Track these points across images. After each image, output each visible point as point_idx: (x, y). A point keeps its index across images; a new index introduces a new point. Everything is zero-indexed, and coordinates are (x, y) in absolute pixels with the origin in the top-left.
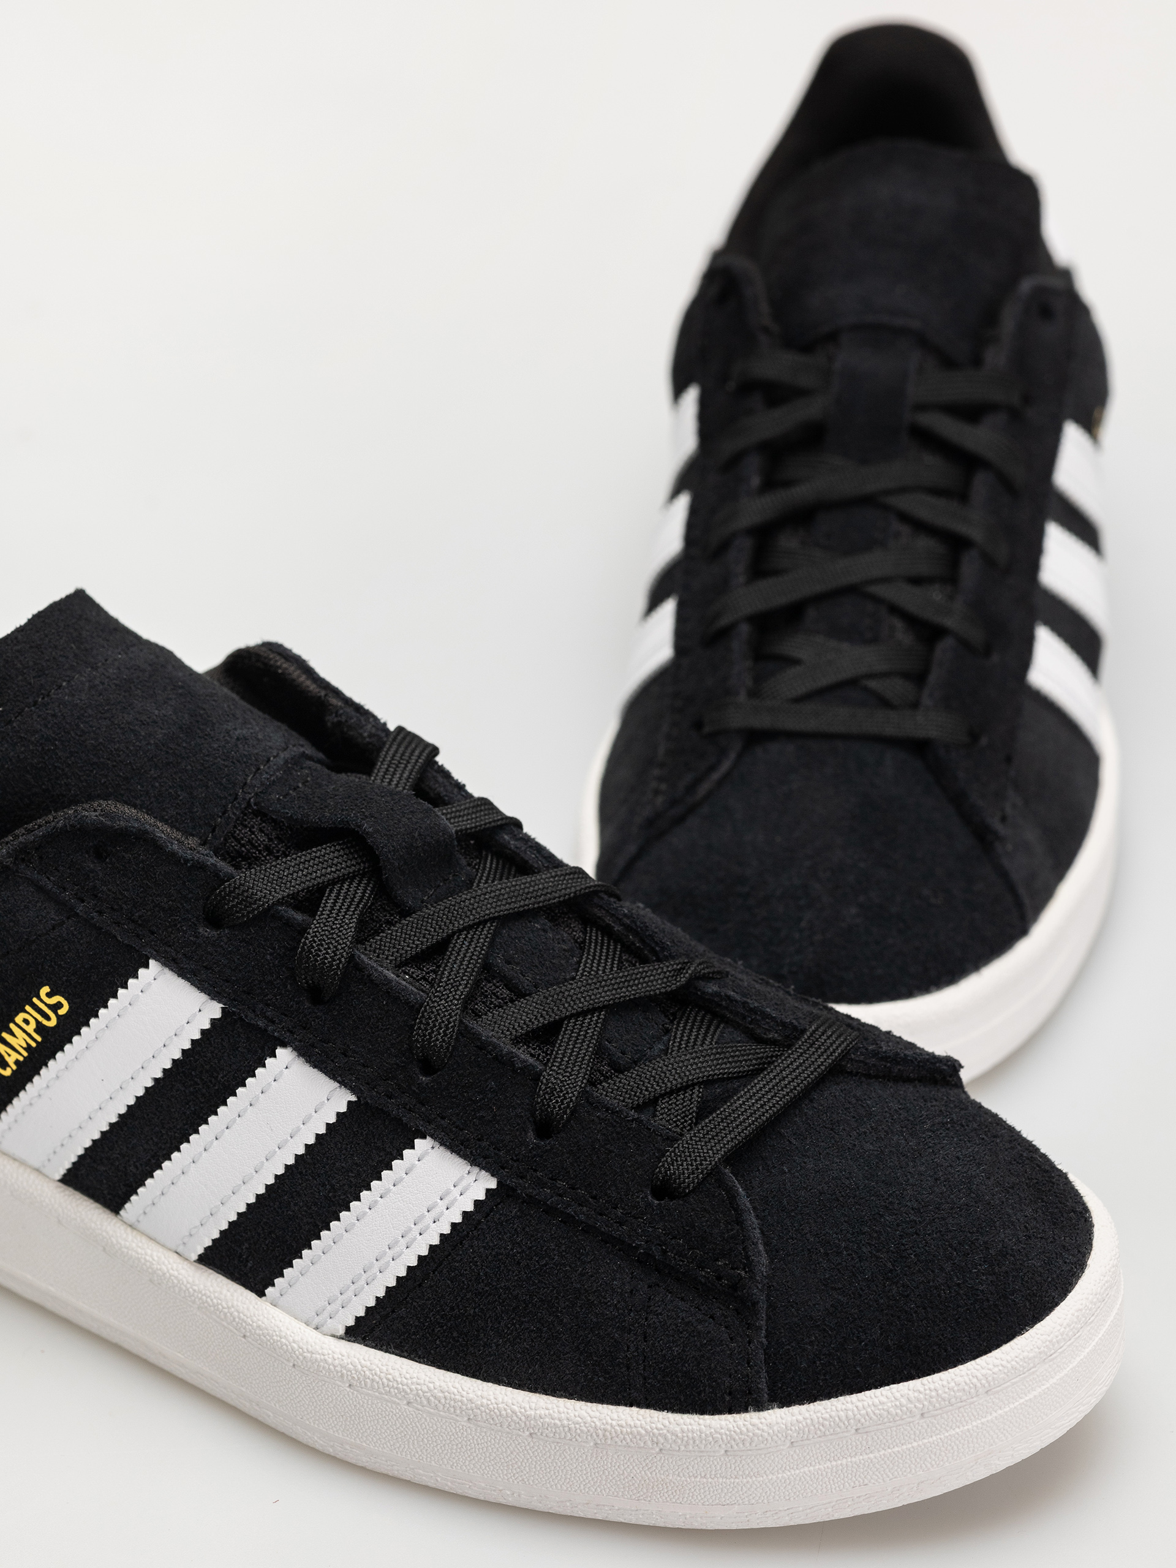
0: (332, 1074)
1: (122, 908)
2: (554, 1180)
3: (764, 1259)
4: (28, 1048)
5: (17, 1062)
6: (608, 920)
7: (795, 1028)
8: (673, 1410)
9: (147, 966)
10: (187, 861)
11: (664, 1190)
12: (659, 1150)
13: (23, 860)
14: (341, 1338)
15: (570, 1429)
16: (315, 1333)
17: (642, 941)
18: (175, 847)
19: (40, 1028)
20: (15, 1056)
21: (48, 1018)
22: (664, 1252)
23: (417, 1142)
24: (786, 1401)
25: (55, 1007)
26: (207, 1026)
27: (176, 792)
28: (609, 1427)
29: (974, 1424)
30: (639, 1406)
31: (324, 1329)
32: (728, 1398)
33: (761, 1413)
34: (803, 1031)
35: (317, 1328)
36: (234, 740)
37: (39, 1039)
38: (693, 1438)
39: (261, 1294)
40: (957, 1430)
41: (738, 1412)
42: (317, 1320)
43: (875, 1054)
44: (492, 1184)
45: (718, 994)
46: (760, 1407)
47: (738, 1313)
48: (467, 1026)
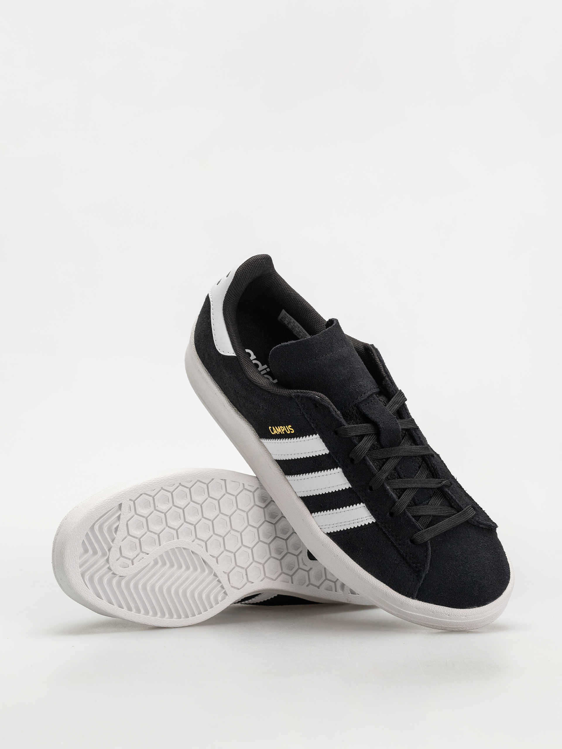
0: (349, 480)
1: (316, 420)
2: (389, 528)
3: (428, 568)
4: (280, 433)
5: (276, 433)
6: (429, 463)
7: (461, 507)
8: (393, 589)
9: (316, 435)
10: (335, 418)
11: (412, 541)
12: (416, 532)
13: (297, 398)
14: (326, 534)
15: (368, 582)
16: (320, 529)
17: (434, 471)
18: (334, 413)
19: (285, 431)
20: (276, 432)
21: (288, 431)
22: (406, 556)
23: (361, 503)
24: (419, 599)
25: (291, 431)
26: (324, 454)
27: (340, 395)
28: (377, 586)
29: (460, 621)
30: (386, 585)
31: (322, 530)
32: (407, 593)
33: (413, 600)
34: (463, 509)
35: (321, 529)
36: (358, 385)
37: (284, 433)
38: (395, 598)
39: (311, 513)
40: (455, 621)
41: (408, 597)
42: (321, 527)
43: (477, 521)
44: (374, 521)
45: (447, 492)
46: (413, 598)
47: (417, 577)
48: (384, 484)
